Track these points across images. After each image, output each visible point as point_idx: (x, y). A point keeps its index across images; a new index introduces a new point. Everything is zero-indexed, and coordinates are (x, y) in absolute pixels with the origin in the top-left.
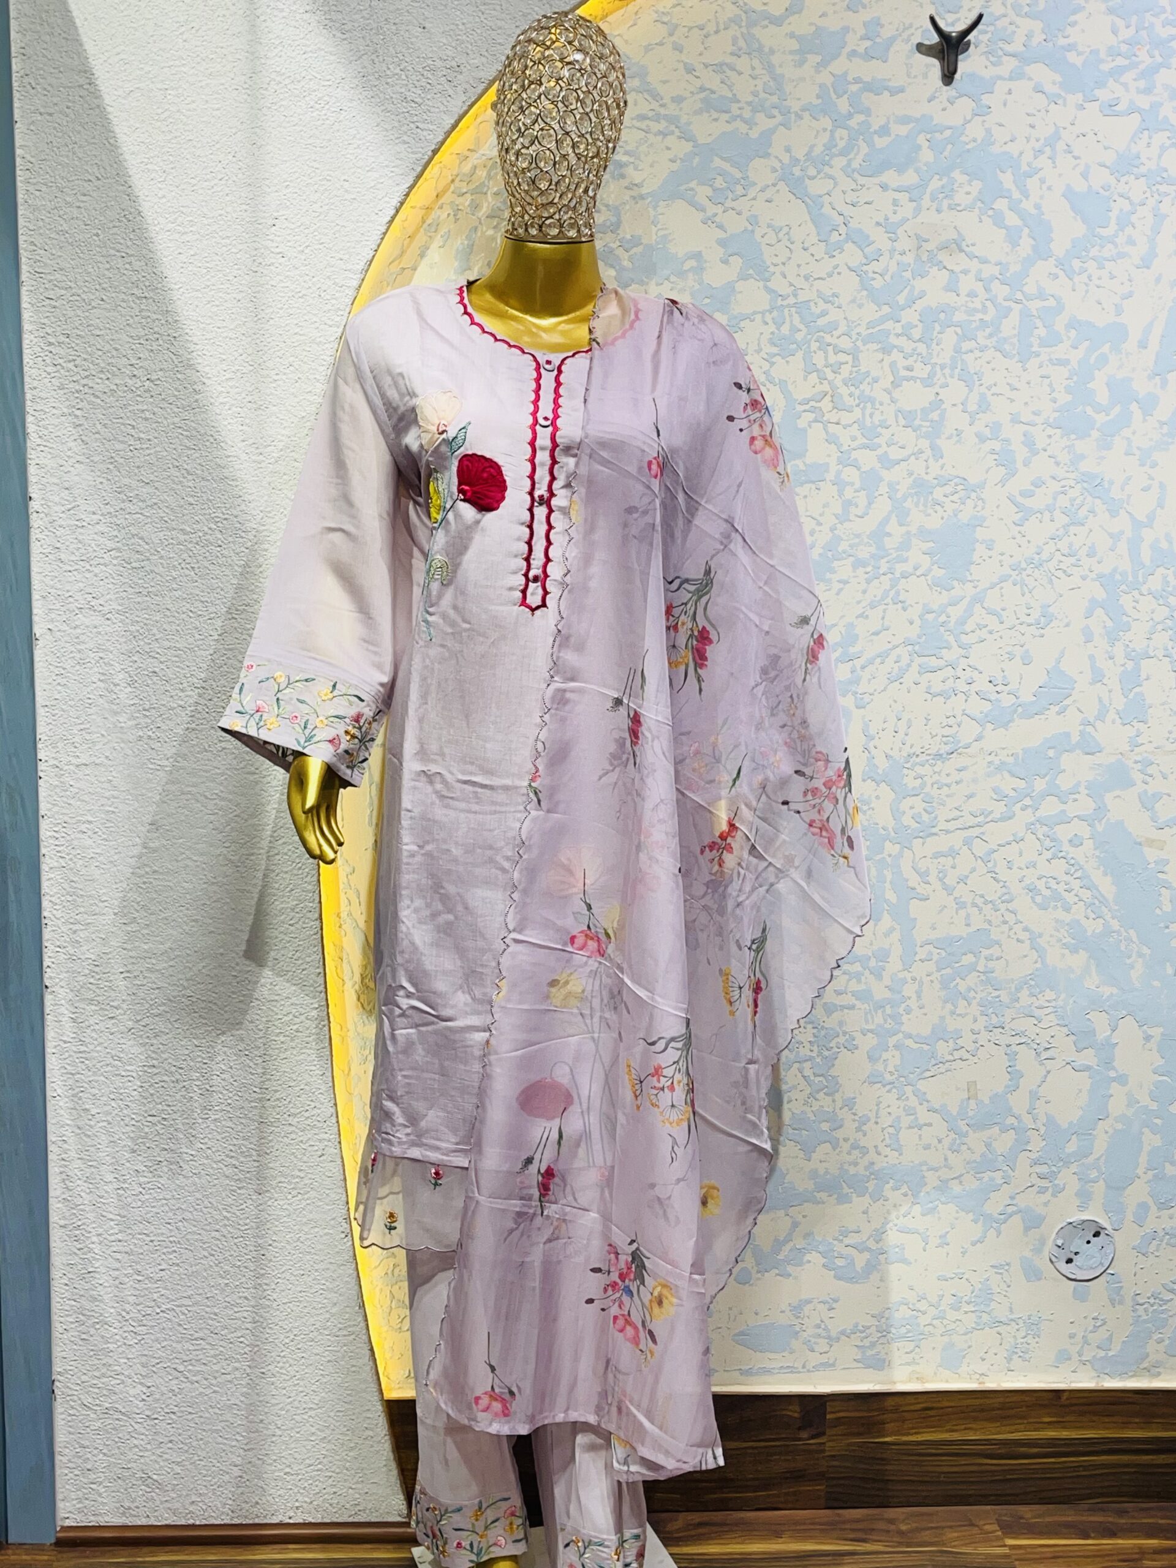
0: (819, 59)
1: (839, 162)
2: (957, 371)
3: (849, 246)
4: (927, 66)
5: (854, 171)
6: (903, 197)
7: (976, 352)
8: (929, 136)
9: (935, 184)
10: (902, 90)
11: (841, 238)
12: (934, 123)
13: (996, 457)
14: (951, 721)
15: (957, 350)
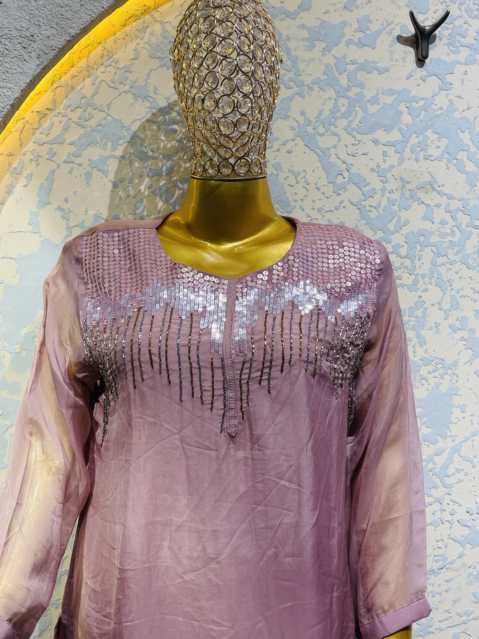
0: (324, 45)
1: (342, 123)
2: (434, 280)
3: (351, 187)
4: (405, 53)
5: (353, 129)
6: (390, 150)
7: (447, 264)
8: (408, 105)
9: (414, 140)
10: (387, 70)
11: (345, 180)
12: (411, 95)
13: (465, 342)
14: (440, 544)
15: (434, 264)
